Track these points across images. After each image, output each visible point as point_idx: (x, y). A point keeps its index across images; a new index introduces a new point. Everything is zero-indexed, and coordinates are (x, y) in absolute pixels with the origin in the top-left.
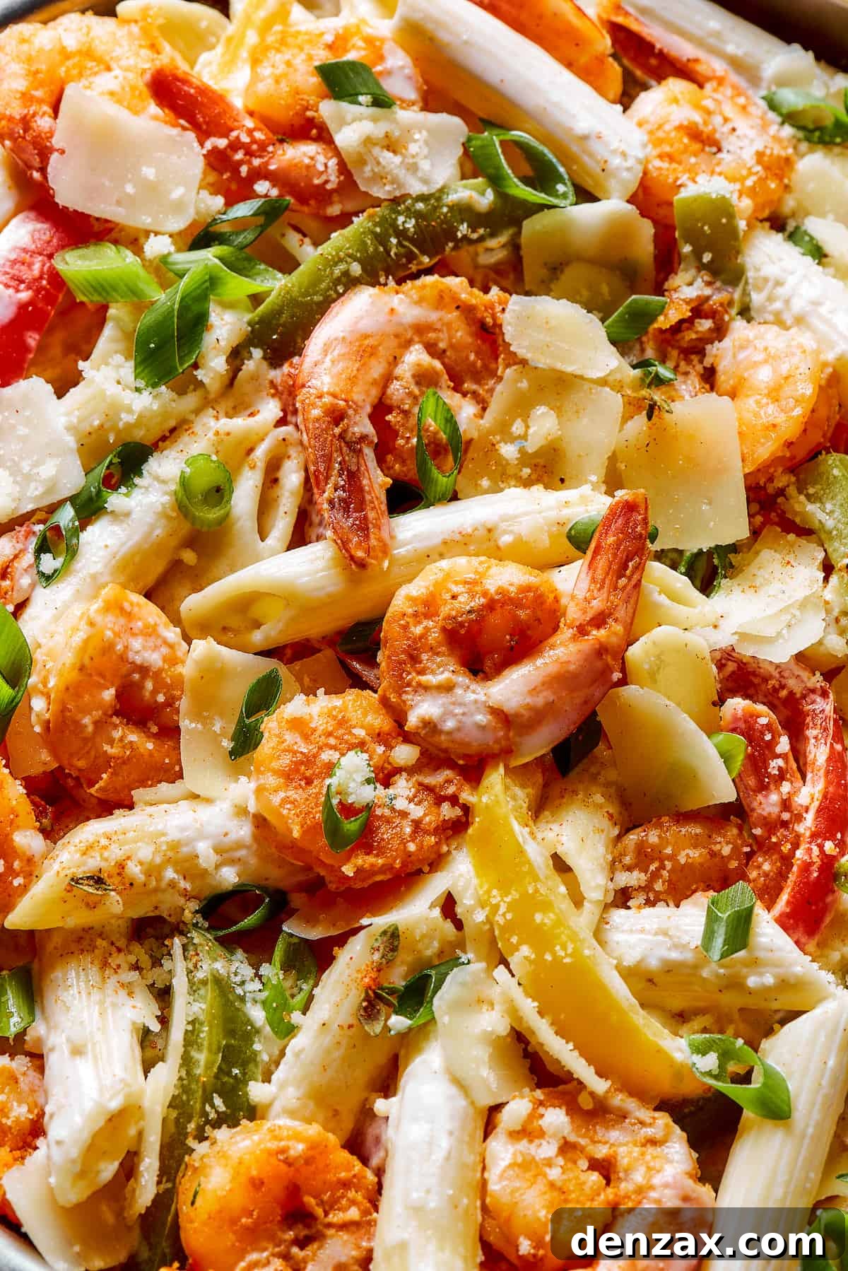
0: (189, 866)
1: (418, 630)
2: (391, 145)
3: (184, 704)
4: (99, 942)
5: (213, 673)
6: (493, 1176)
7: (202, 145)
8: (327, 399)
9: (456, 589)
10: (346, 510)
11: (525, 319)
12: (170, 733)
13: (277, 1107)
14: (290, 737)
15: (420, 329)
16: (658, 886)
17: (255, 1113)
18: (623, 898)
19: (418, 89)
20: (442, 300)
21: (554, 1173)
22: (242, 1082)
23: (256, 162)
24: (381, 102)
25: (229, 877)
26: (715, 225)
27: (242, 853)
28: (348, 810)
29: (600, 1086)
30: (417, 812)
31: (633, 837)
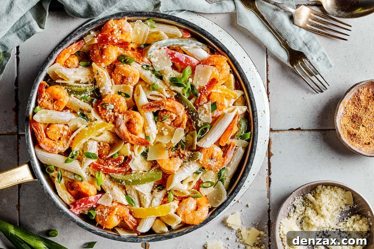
0: (102, 86)
1: (131, 115)
2: (205, 112)
3: (125, 85)
4: (92, 75)
5: (128, 89)
6: (58, 125)
7: (205, 86)
8: (165, 103)
9: (137, 120)
10: (149, 106)
11: (180, 130)
12: (122, 83)
13: (70, 98)
14: (118, 99)
15: (179, 116)
16: (101, 148)
17: (70, 95)
18: (99, 143)
19: (216, 116)
20: (183, 119)
21: (57, 133)
22: (73, 93)
23: (203, 93)
24: (213, 111)
25: (101, 91)
26: (194, 157)
27: (104, 93)
28: (106, 106)
29: (71, 139)
30: (107, 115)
31: (108, 145)
